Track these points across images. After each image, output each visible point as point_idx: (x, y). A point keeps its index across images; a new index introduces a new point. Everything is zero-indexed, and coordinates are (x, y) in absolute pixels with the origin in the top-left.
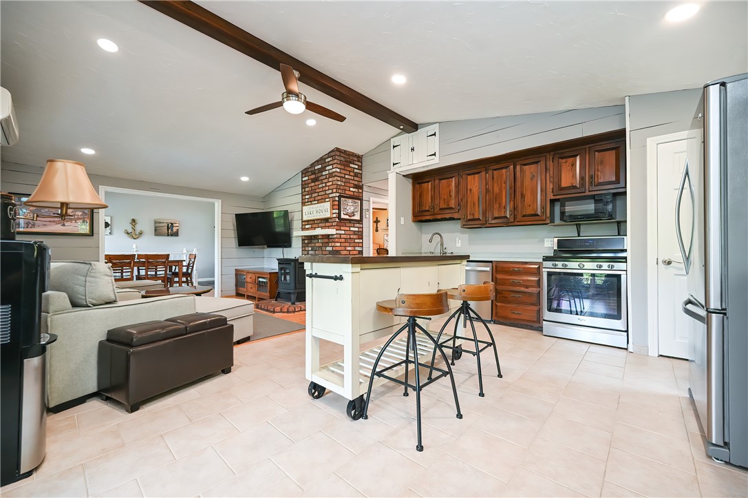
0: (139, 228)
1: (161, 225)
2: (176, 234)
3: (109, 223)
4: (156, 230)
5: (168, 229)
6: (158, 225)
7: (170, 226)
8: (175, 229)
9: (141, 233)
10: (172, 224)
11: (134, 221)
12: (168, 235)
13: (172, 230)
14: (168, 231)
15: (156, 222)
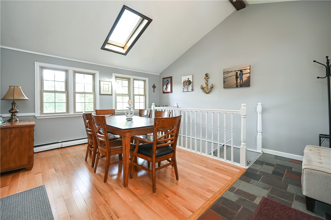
0: (211, 82)
1: (230, 74)
2: (247, 84)
3: (191, 81)
4: (224, 82)
5: (237, 78)
6: (226, 75)
7: (239, 74)
8: (245, 78)
9: (212, 88)
10: (241, 71)
11: (207, 75)
12: (237, 87)
13: (241, 79)
14: (237, 80)
15: (225, 73)
